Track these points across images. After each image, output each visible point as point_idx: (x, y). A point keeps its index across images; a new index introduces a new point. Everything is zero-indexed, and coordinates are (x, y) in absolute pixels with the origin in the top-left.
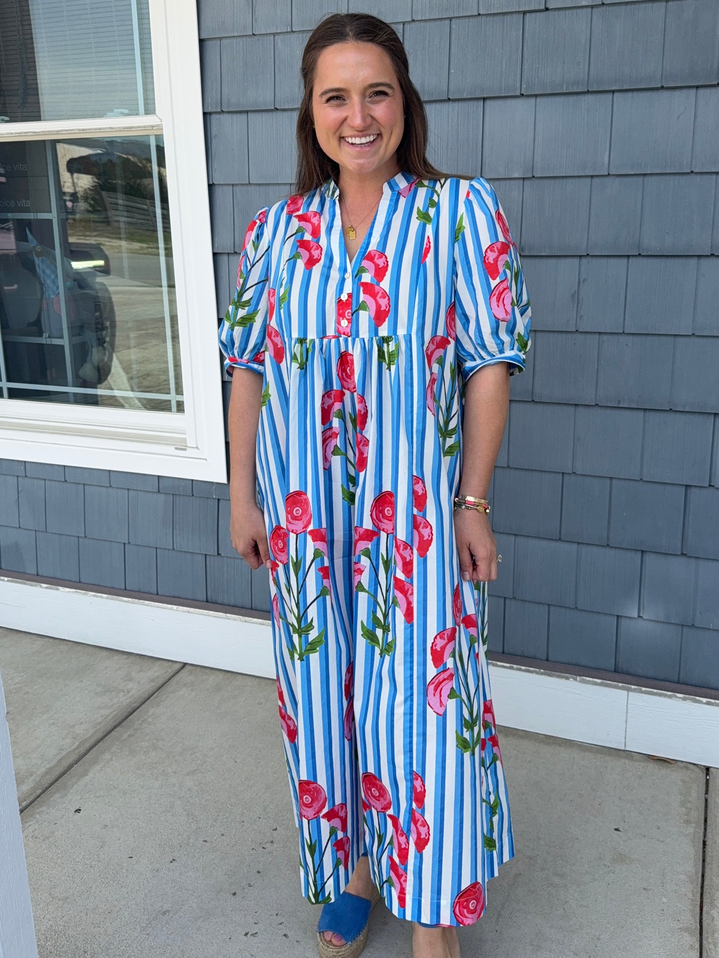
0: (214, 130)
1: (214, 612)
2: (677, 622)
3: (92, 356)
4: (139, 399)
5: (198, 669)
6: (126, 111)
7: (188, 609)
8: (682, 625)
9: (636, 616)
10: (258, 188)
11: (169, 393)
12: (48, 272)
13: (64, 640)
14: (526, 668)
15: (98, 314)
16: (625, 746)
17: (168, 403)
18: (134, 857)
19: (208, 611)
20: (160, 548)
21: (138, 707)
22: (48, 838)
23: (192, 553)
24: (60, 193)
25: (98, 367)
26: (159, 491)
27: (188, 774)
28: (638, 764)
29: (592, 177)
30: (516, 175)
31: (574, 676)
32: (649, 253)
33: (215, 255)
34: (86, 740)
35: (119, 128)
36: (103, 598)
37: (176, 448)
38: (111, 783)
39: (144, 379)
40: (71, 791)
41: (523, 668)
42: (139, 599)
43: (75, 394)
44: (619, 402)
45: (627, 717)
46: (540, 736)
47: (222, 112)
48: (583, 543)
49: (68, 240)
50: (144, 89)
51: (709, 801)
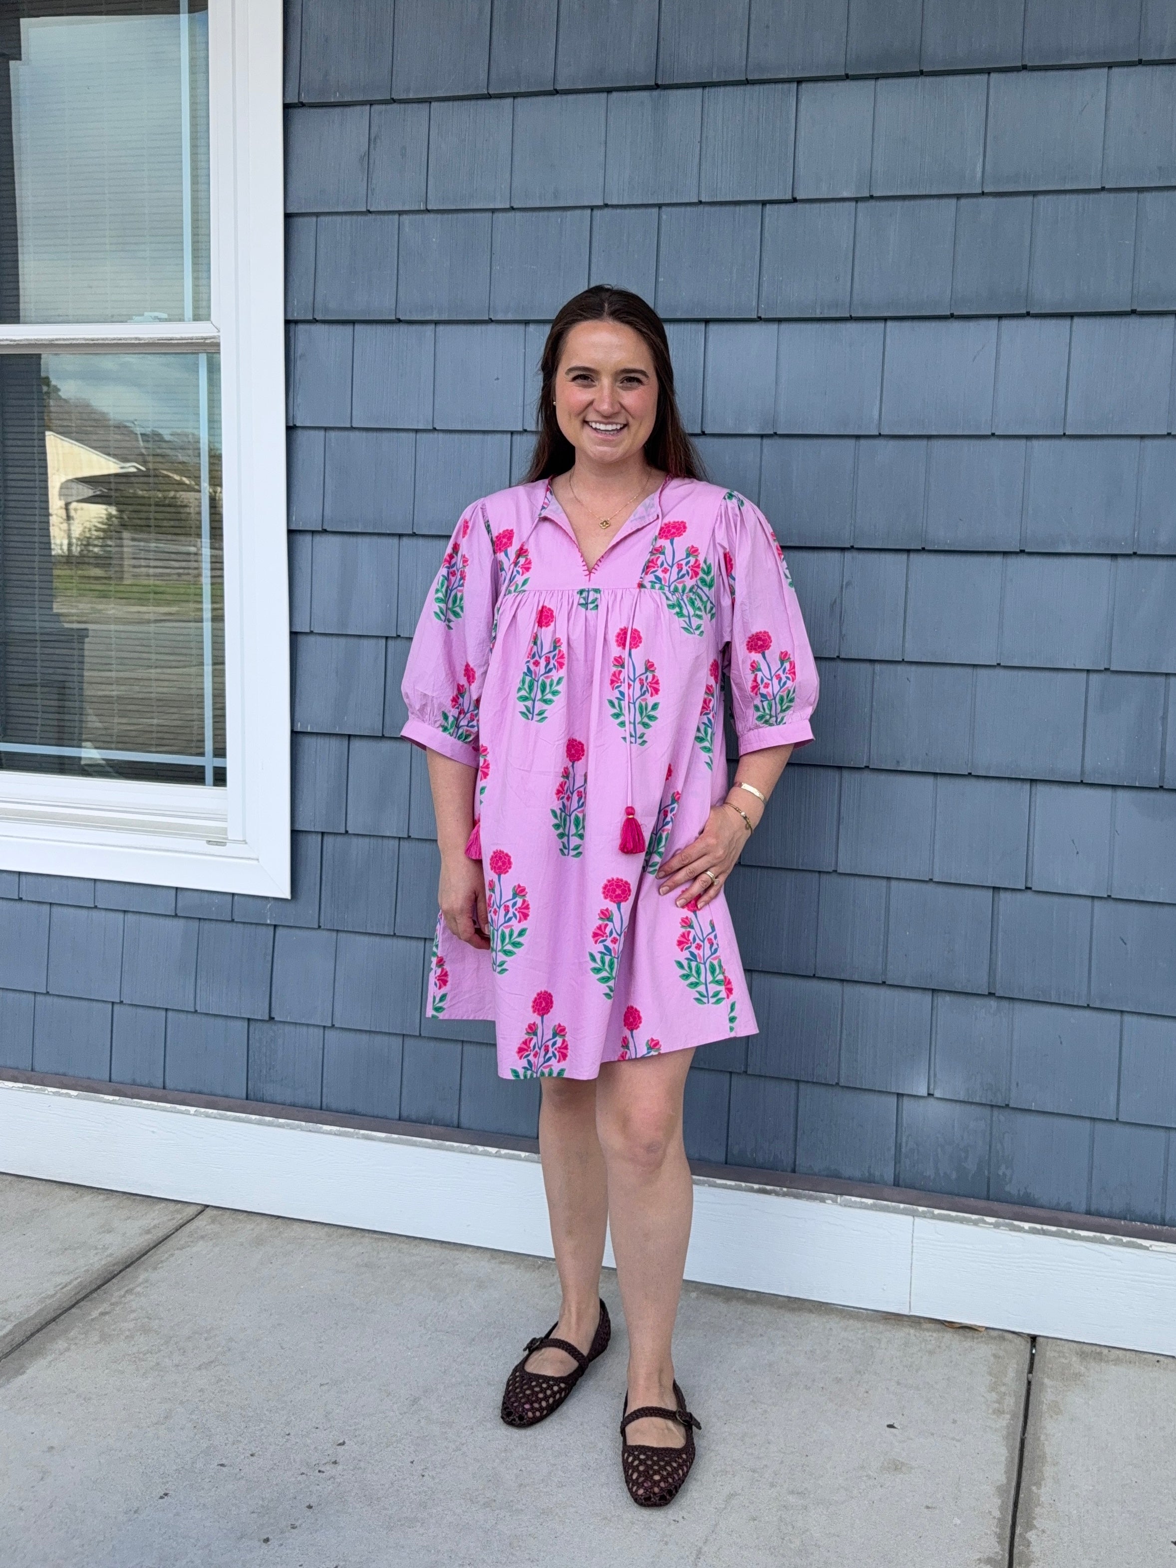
2: (984, 1101)
5: (226, 1213)
8: (992, 1107)
9: (925, 1093)
10: (364, 434)
11: (203, 755)
16: (910, 1309)
17: (200, 771)
20: (173, 1010)
23: (226, 1017)
26: (176, 914)
27: (199, 1368)
28: (929, 1333)
29: (858, 437)
30: (751, 431)
31: (834, 1196)
32: (937, 548)
33: (291, 533)
35: (151, 339)
37: (209, 842)
38: (66, 1383)
41: (756, 1186)
42: (134, 1098)
44: (898, 762)
47: (315, 321)
50: (194, 283)
51: (1033, 1383)
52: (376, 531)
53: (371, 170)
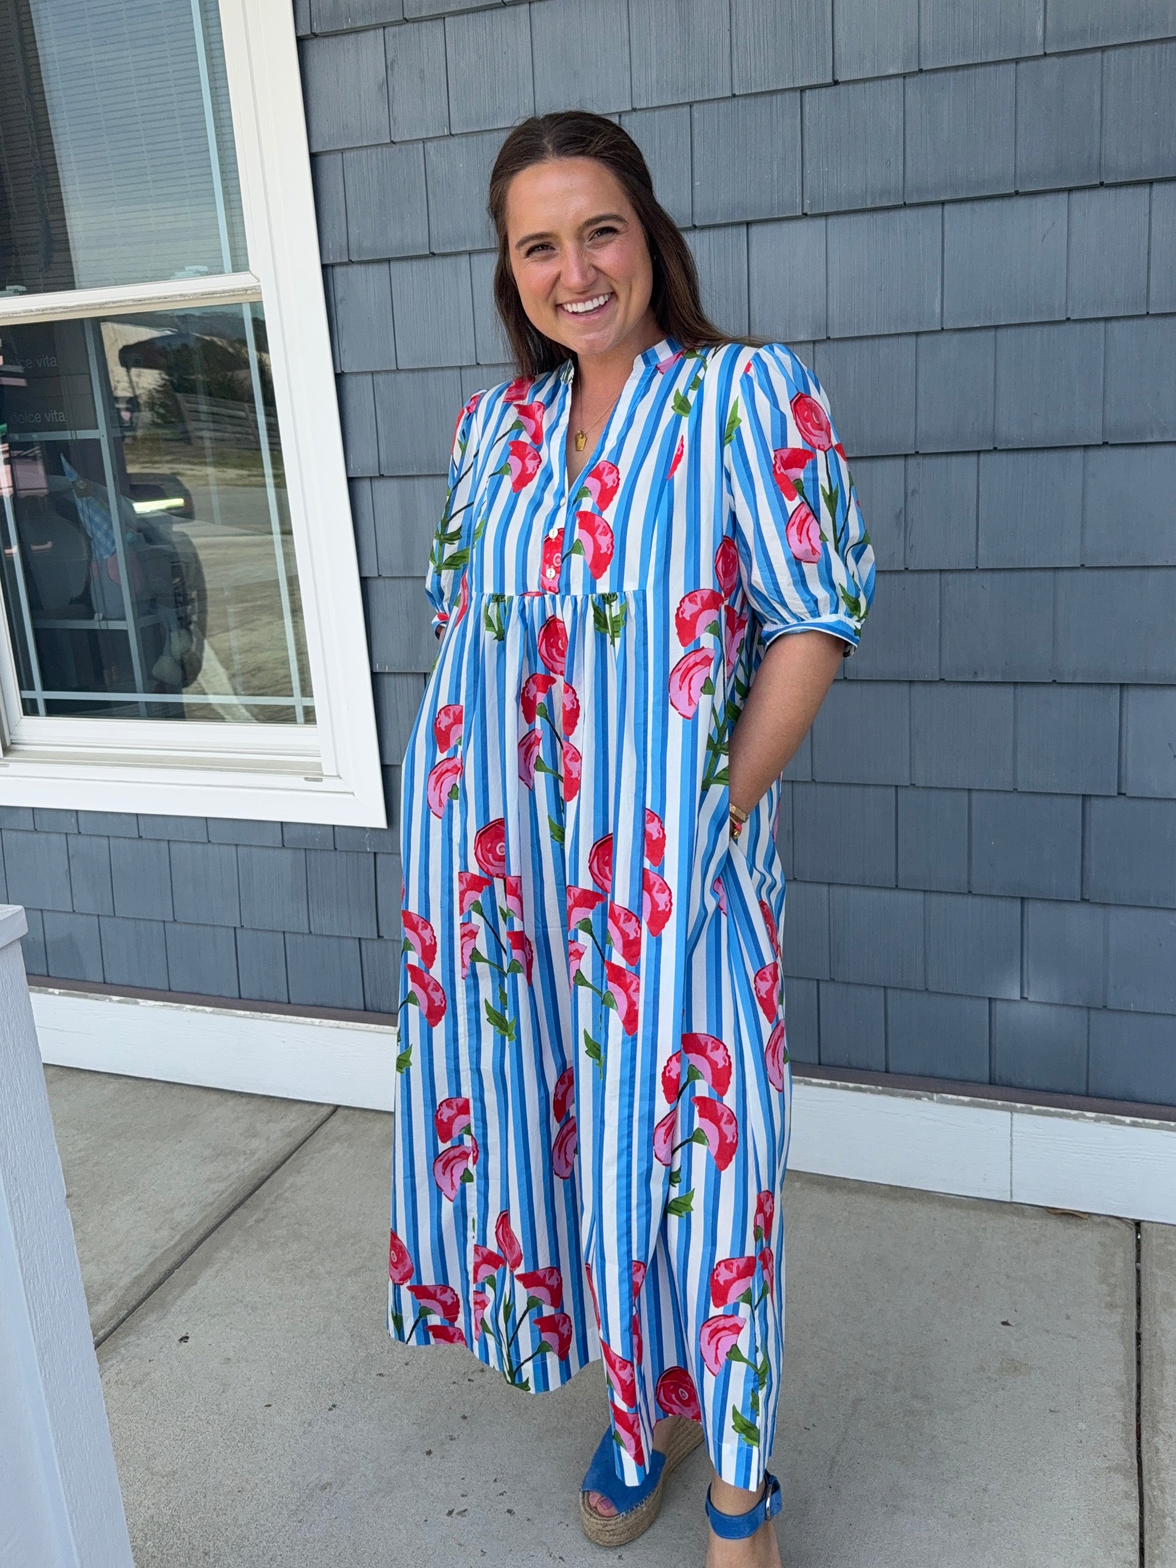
0: (340, 292)
1: (376, 1026)
2: (1080, 1003)
3: (170, 643)
4: (247, 707)
5: (358, 1113)
6: (205, 269)
7: (337, 1022)
8: (1089, 1008)
9: (1017, 996)
10: (410, 375)
11: (292, 696)
12: (97, 519)
13: (150, 1080)
14: (856, 1085)
15: (178, 580)
16: (1011, 1196)
17: (291, 710)
18: (274, 1406)
19: (367, 1025)
20: (290, 932)
21: (268, 1177)
22: (141, 1383)
23: (339, 937)
24: (110, 398)
25: (182, 661)
26: (284, 846)
27: (349, 1274)
28: (1032, 1221)
29: (917, 334)
30: (802, 338)
31: (929, 1094)
32: (1010, 446)
33: (351, 481)
34: (191, 1231)
35: (195, 294)
36: (206, 1012)
37: (306, 779)
38: (233, 1293)
39: (253, 676)
40: (173, 1310)
41: (851, 1085)
42: (262, 1012)
43: (148, 704)
44: (976, 673)
45: (1011, 1151)
46: (882, 1187)
47: (351, 262)
48: (931, 892)
49: (125, 469)
50: (229, 233)
51: (1142, 1273)
52: (431, 473)
53: (391, 98)
